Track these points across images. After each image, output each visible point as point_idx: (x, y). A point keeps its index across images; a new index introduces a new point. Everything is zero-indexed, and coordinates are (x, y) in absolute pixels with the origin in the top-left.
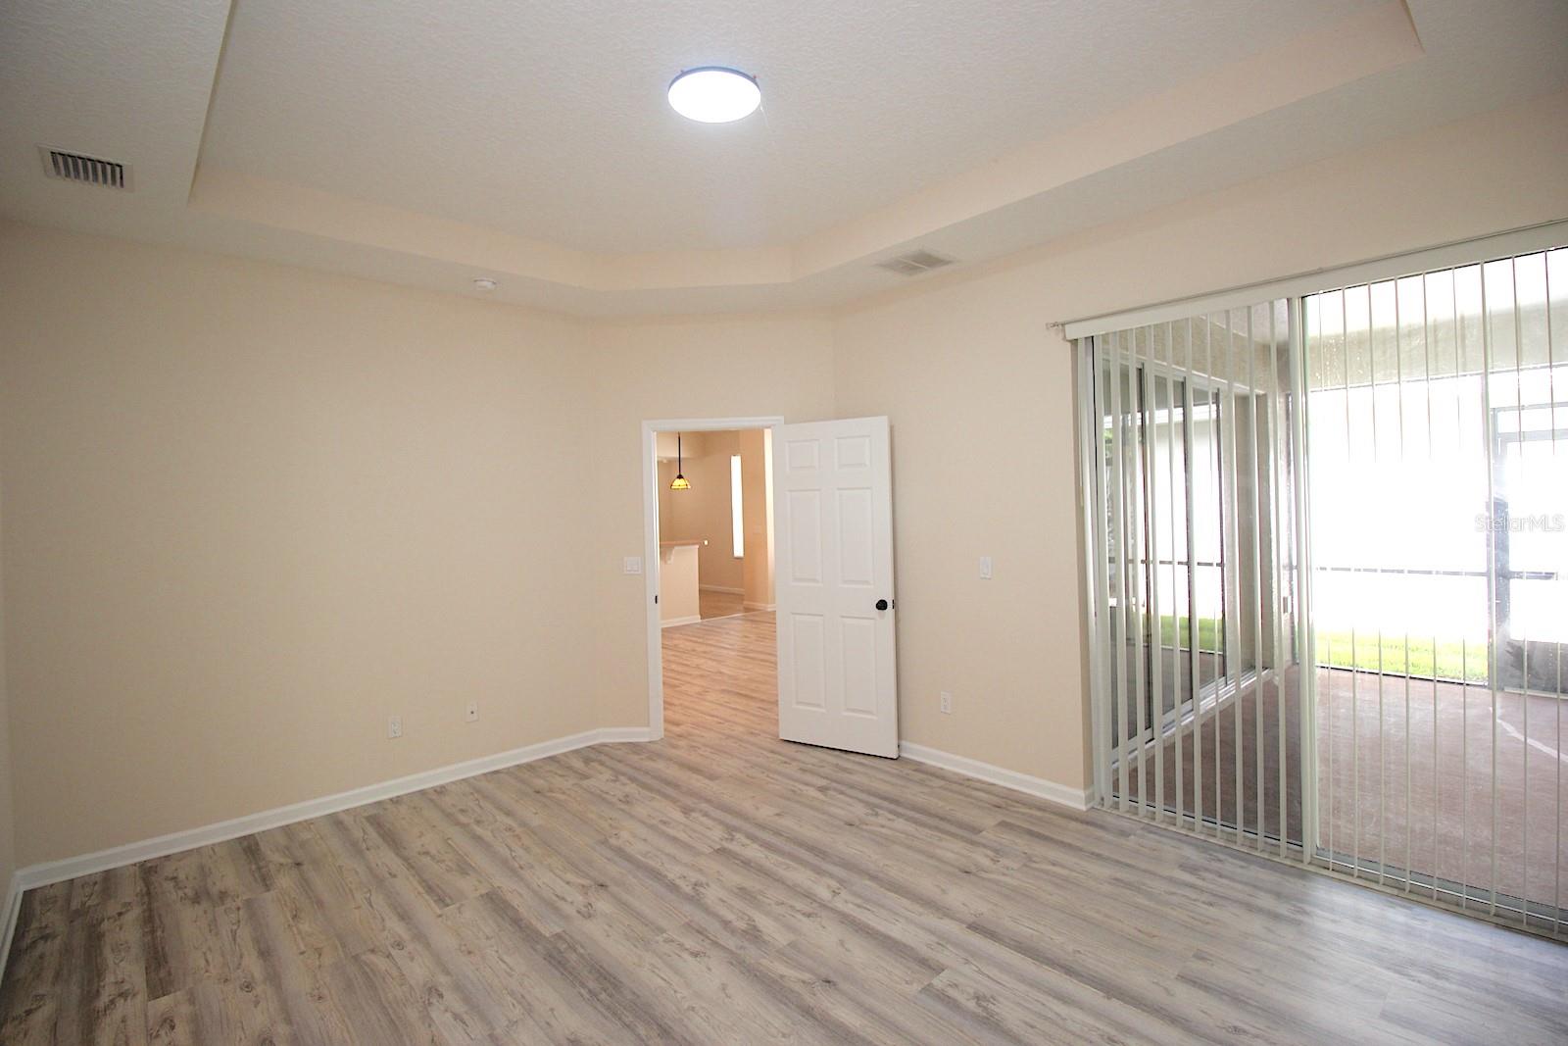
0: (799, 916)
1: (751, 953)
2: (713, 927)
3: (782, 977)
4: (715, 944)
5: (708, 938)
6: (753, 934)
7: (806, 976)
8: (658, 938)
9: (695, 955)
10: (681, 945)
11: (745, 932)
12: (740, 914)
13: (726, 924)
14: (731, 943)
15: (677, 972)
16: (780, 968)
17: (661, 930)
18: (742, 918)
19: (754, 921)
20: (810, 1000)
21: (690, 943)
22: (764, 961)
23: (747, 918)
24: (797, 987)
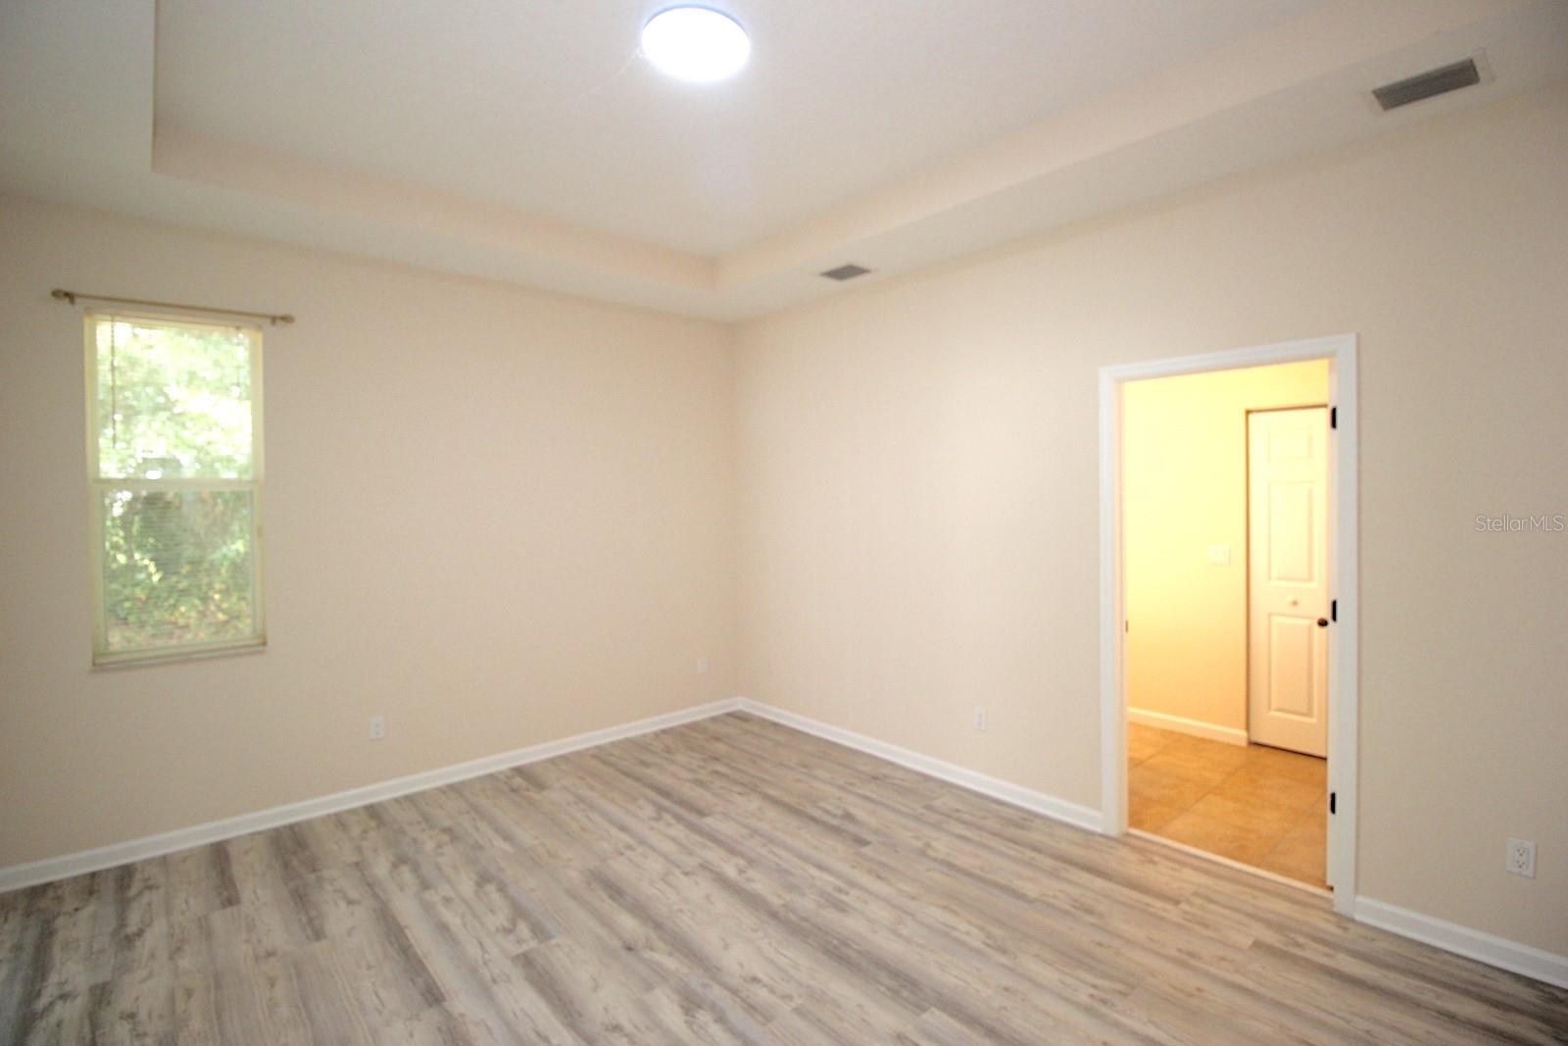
0: (628, 1027)
1: (695, 980)
2: (737, 1015)
3: (670, 954)
4: (734, 992)
5: (743, 1000)
6: (691, 1003)
7: (648, 955)
8: (800, 1001)
9: (755, 980)
10: (772, 991)
11: (699, 1007)
12: (702, 1032)
13: (721, 1019)
14: (717, 993)
15: (771, 962)
16: (671, 963)
17: (799, 1011)
18: (701, 1027)
19: (686, 1022)
20: (653, 935)
21: (761, 994)
22: (685, 970)
23: (695, 1027)
24: (661, 945)
